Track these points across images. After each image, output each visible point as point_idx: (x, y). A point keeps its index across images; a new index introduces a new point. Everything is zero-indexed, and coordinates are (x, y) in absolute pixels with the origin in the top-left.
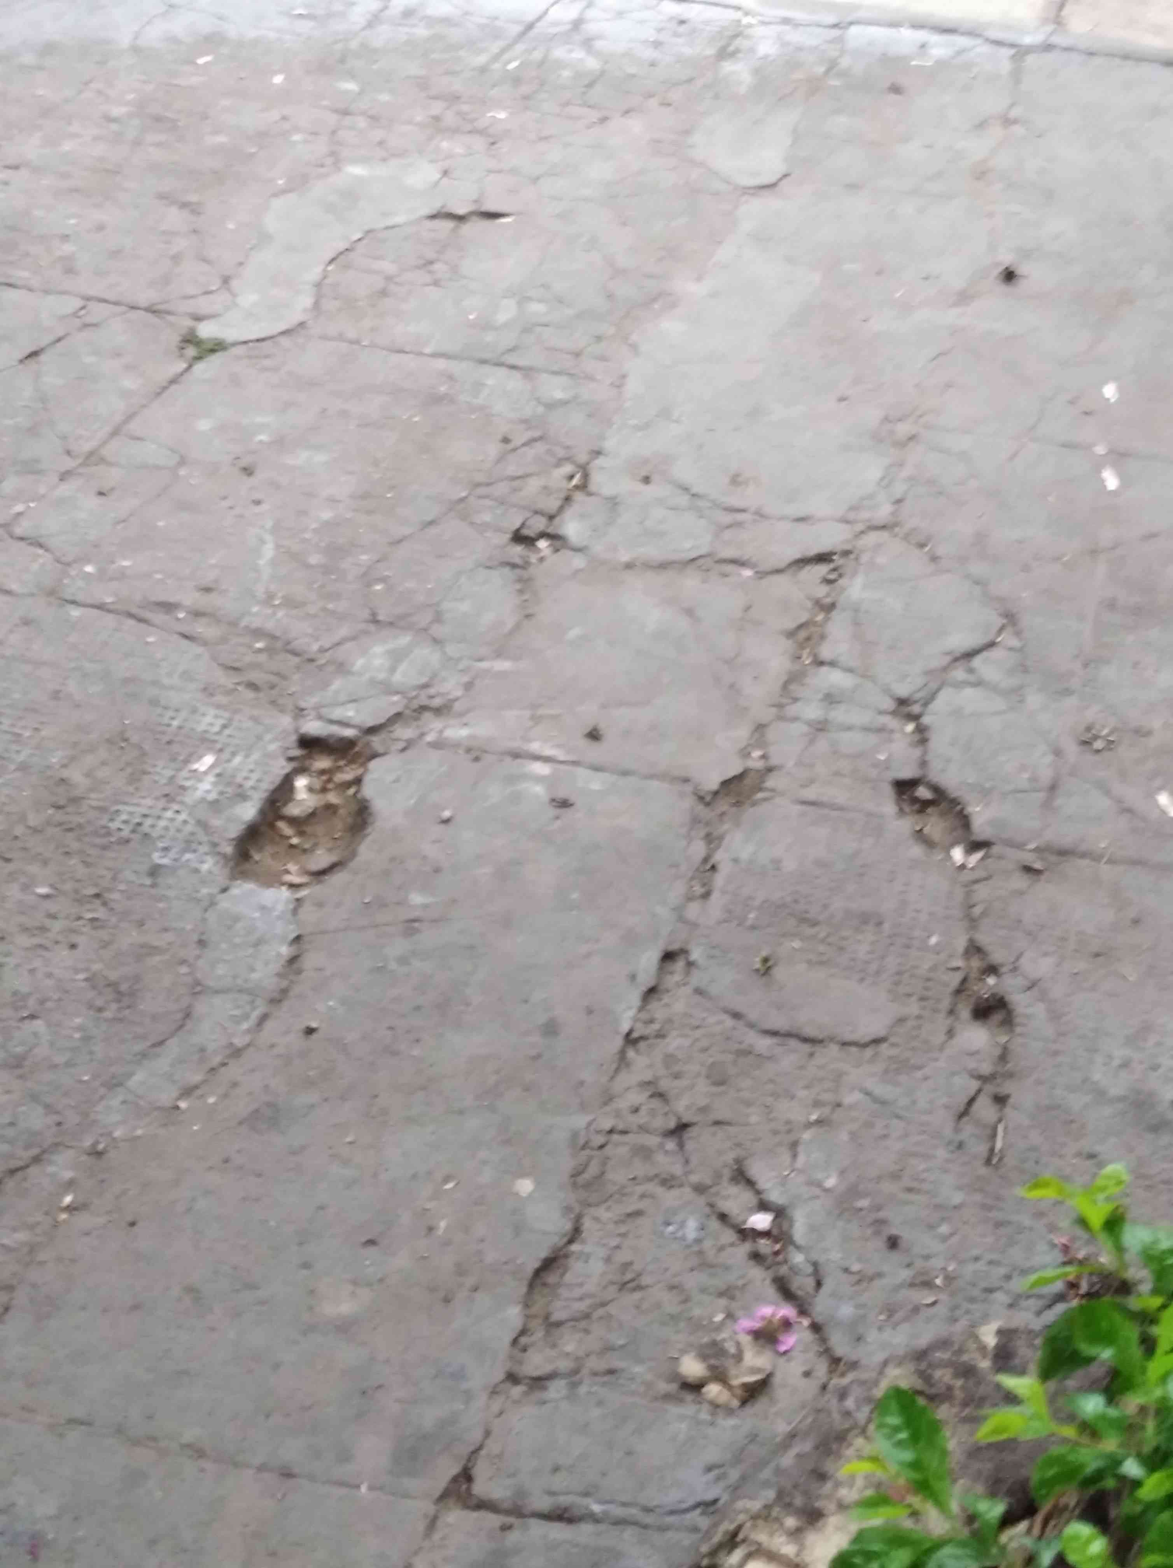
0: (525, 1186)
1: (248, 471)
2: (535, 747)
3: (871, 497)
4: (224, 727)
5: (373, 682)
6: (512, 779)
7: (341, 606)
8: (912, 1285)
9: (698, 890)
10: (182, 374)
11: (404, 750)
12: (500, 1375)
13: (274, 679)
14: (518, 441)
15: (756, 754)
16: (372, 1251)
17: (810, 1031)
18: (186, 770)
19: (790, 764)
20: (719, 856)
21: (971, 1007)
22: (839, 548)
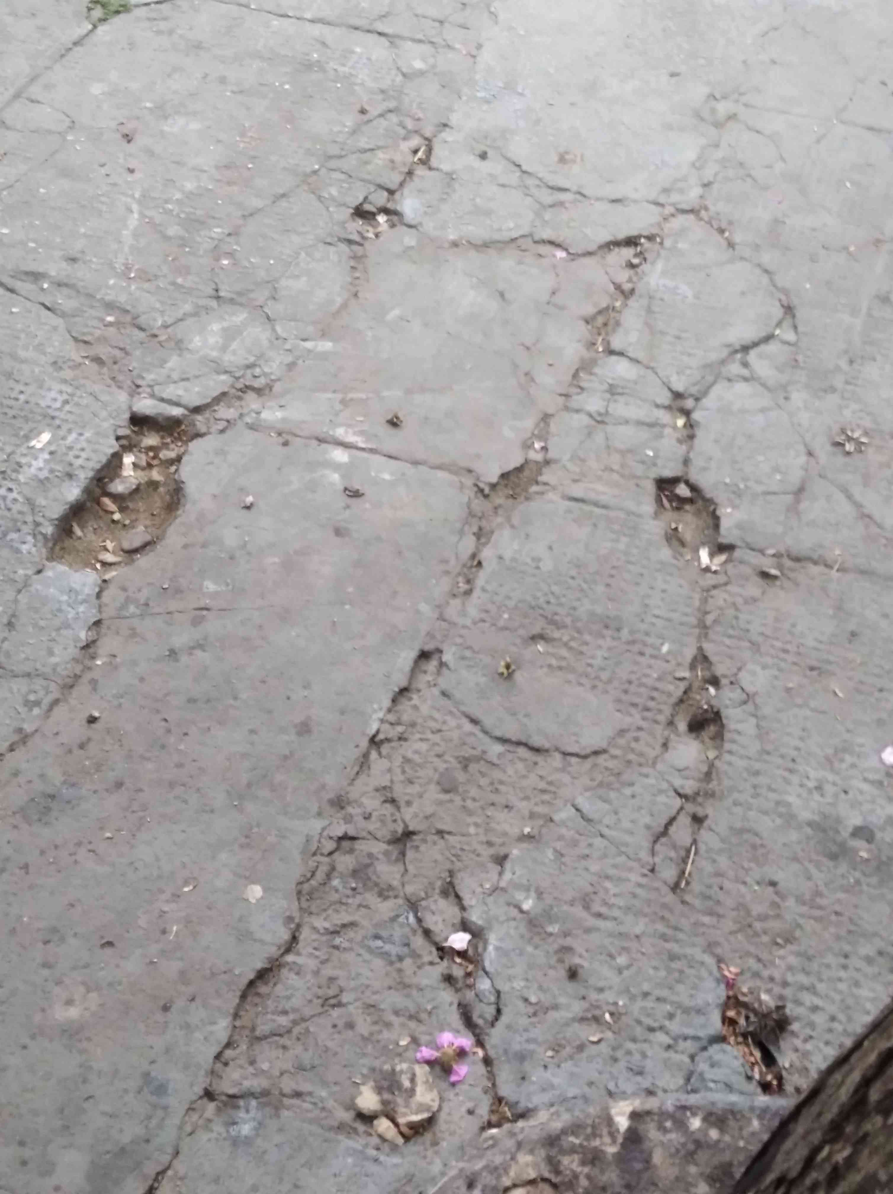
0: (255, 892)
1: (128, 138)
2: (340, 432)
3: (684, 179)
4: (66, 402)
5: (206, 361)
6: (312, 466)
7: (188, 282)
8: (582, 1020)
9: (463, 586)
10: (87, 35)
11: (222, 431)
12: (199, 1090)
13: (118, 353)
14: (374, 112)
15: (537, 445)
16: (108, 951)
17: (537, 741)
18: (26, 445)
19: (566, 457)
20: (487, 554)
21: (688, 719)
22: (645, 233)
